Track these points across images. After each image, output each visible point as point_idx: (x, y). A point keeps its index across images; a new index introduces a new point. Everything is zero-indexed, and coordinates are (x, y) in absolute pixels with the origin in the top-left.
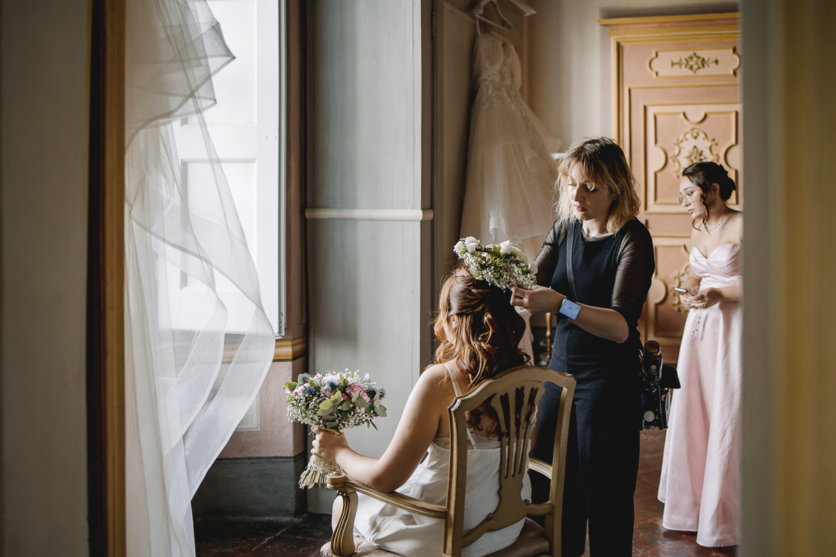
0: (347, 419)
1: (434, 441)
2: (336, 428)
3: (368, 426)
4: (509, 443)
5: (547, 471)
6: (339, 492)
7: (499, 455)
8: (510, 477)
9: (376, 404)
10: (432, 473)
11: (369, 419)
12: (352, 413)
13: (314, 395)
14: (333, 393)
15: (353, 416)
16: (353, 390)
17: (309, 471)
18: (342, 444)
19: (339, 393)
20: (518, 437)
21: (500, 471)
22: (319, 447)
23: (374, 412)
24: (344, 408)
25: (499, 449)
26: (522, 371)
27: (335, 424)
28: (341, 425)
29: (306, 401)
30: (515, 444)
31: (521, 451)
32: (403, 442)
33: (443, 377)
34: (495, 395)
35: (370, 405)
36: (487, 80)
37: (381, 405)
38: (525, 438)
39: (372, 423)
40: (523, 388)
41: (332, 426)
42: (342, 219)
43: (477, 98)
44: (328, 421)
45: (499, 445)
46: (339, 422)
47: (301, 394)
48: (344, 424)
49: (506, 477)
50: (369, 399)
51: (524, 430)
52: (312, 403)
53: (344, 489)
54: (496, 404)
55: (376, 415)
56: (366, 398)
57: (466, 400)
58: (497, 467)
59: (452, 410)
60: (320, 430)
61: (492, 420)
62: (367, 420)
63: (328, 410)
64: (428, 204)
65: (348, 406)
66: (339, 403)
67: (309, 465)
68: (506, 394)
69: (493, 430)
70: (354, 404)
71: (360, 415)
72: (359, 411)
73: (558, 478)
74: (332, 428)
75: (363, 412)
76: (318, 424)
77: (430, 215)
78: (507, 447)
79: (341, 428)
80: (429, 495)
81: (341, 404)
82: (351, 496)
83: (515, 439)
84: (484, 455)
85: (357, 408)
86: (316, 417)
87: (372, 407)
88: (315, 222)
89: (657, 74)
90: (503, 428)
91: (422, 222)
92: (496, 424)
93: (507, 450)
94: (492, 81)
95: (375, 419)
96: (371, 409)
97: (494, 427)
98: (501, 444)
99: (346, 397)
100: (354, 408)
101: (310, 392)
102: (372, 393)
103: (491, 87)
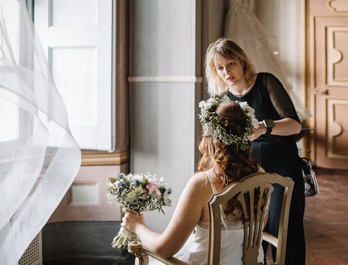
0: (145, 205)
1: (198, 224)
2: (138, 210)
3: (159, 211)
4: (250, 225)
5: (274, 242)
6: (137, 255)
7: (243, 233)
8: (250, 248)
9: (165, 197)
10: (198, 245)
11: (160, 207)
12: (148, 202)
13: (125, 187)
14: (137, 187)
15: (149, 203)
16: (150, 186)
17: (119, 237)
18: (140, 220)
19: (140, 187)
20: (256, 221)
21: (244, 244)
22: (126, 223)
23: (163, 203)
24: (143, 198)
25: (243, 229)
26: (259, 176)
27: (137, 208)
28: (141, 209)
29: (120, 191)
30: (254, 226)
31: (258, 230)
32: (177, 225)
33: (205, 182)
34: (240, 193)
35: (161, 198)
36: (234, 3)
37: (168, 199)
38: (260, 221)
39: (162, 209)
40: (259, 188)
41: (135, 209)
42: (150, 82)
43: (229, 13)
44: (133, 206)
45: (243, 227)
46: (140, 207)
47: (117, 186)
48: (142, 209)
49: (248, 248)
50: (160, 194)
51: (260, 217)
52: (123, 193)
53: (139, 253)
54: (241, 199)
55: (164, 205)
56: (159, 193)
57: (220, 197)
58: (242, 242)
59: (211, 203)
60: (127, 211)
61: (239, 210)
62: (158, 207)
63: (133, 199)
64: (200, 73)
65: (146, 197)
66: (140, 194)
67: (119, 233)
68: (248, 192)
69: (239, 217)
70: (150, 196)
71: (154, 203)
72: (153, 201)
73: (282, 247)
74: (135, 210)
75: (156, 202)
76: (126, 206)
77: (201, 80)
78: (248, 228)
79: (140, 211)
80: (195, 260)
81: (141, 195)
82: (144, 258)
83: (254, 222)
84: (233, 234)
85: (152, 199)
86: (125, 202)
87: (162, 199)
88: (134, 83)
89: (335, 9)
90: (246, 217)
91: (196, 84)
92: (241, 212)
93: (248, 230)
94: (237, 4)
95: (163, 207)
96: (162, 201)
97: (240, 215)
98: (244, 226)
99: (145, 191)
100: (150, 198)
101: (123, 185)
102: (163, 190)
103: (237, 7)
